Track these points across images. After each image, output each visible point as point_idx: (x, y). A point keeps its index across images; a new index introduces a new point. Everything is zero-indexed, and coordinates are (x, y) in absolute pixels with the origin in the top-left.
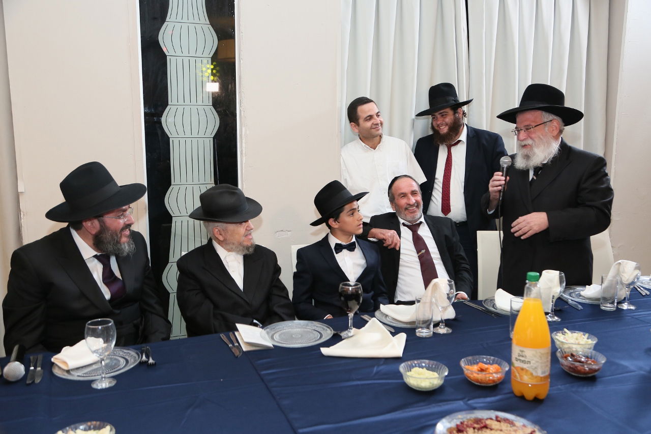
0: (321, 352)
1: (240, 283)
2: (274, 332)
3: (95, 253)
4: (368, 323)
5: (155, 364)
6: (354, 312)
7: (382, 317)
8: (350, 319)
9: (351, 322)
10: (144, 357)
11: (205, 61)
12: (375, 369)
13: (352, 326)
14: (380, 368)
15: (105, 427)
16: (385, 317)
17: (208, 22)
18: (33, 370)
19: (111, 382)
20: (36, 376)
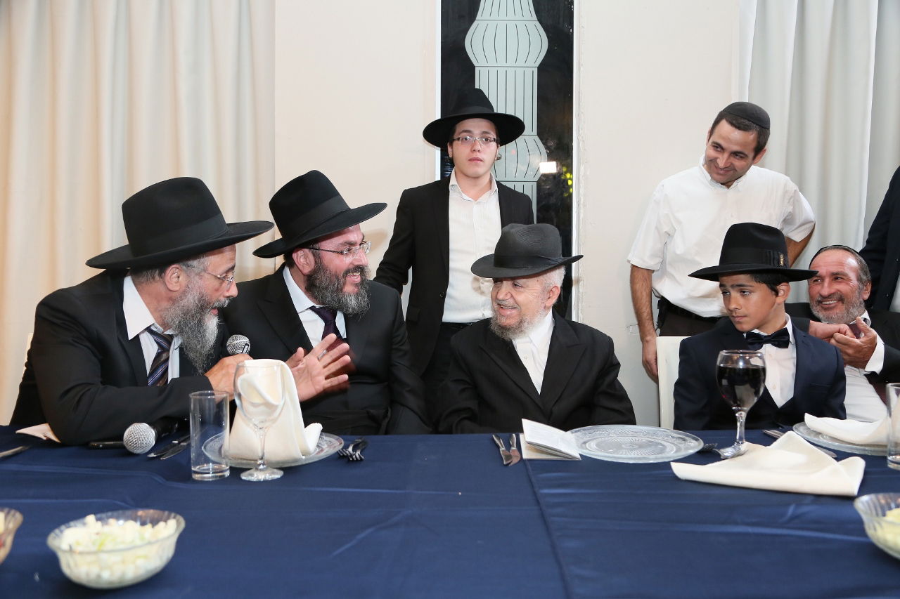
0: (673, 474)
2: (587, 439)
3: (311, 304)
4: (778, 441)
5: (361, 459)
6: (747, 408)
7: (809, 434)
8: (738, 424)
9: (740, 428)
10: (350, 449)
11: (529, 72)
12: (791, 510)
13: (744, 436)
14: (805, 509)
15: (166, 521)
16: (815, 436)
17: (535, 17)
18: (175, 445)
19: (273, 473)
20: (171, 451)
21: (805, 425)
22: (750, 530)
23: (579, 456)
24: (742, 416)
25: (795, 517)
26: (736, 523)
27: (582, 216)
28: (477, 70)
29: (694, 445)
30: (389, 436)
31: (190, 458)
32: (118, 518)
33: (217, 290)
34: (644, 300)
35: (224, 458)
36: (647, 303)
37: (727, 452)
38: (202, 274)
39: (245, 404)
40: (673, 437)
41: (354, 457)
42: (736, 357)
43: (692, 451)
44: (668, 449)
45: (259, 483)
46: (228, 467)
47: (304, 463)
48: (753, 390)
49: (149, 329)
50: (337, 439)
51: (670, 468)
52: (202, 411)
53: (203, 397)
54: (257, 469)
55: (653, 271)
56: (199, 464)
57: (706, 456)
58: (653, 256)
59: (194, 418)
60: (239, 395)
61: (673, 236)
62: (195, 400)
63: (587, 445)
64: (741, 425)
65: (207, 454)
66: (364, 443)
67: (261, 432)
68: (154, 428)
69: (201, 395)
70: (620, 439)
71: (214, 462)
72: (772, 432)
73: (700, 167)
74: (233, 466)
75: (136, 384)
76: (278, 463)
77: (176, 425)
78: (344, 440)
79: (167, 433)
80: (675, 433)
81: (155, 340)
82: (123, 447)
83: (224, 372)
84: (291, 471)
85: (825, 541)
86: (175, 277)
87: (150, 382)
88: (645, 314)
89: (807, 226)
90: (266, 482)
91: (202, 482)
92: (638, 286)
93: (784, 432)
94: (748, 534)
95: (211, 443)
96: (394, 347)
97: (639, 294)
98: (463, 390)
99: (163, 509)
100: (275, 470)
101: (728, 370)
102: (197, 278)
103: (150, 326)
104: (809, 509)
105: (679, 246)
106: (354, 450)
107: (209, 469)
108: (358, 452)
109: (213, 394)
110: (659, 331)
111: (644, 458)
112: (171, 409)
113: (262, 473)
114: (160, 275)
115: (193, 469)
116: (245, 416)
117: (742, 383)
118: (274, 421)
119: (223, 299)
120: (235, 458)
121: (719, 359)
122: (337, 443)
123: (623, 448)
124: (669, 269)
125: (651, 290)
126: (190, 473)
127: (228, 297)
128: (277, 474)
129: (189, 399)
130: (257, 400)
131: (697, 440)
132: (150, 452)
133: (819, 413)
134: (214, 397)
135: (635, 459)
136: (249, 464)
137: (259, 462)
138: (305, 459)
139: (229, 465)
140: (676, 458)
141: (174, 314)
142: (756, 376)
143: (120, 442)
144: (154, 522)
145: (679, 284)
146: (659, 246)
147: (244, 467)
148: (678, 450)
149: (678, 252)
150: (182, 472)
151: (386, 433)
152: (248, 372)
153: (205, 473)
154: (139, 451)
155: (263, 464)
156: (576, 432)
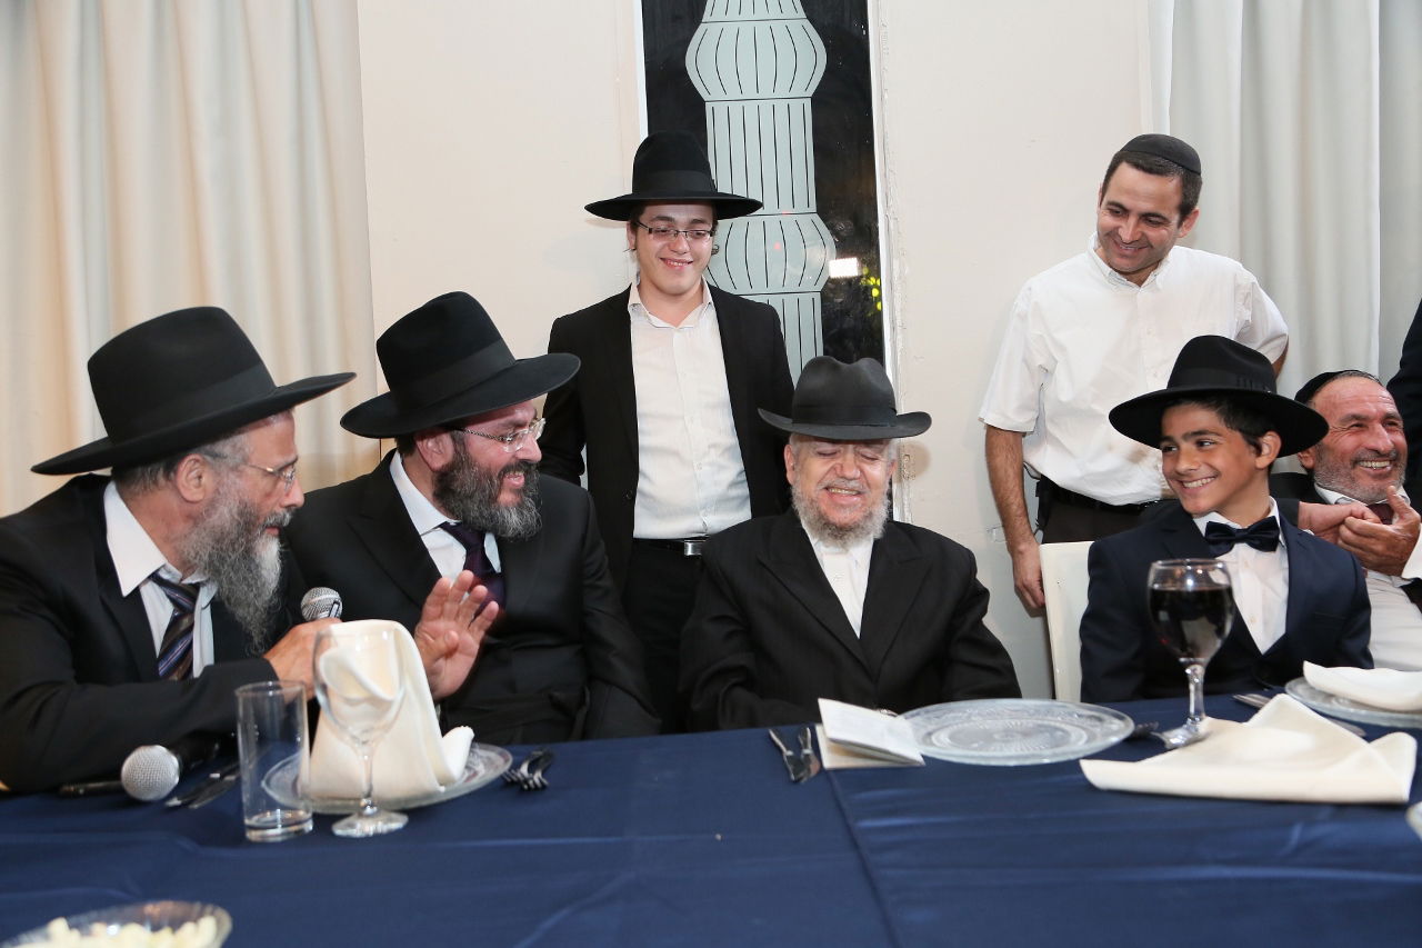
0: (1085, 780)
1: (854, 610)
2: (933, 727)
3: (443, 519)
4: (1261, 713)
5: (544, 786)
6: (1205, 659)
7: (1313, 698)
8: (1192, 687)
9: (1196, 694)
10: (524, 769)
11: (796, 106)
12: (1296, 834)
13: (1202, 707)
14: (1318, 831)
15: (195, 921)
16: (1324, 701)
17: (802, 14)
18: (214, 780)
19: (391, 820)
20: (207, 792)
21: (1305, 682)
22: (1227, 872)
23: (921, 759)
24: (1196, 673)
25: (1304, 846)
26: (1202, 862)
27: (900, 346)
28: (708, 107)
29: (1118, 729)
30: (590, 743)
31: (240, 804)
32: (109, 922)
33: (268, 495)
34: (1011, 483)
35: (302, 799)
36: (1017, 489)
37: (1176, 737)
38: (242, 467)
39: (336, 702)
40: (1079, 716)
41: (531, 782)
42: (1178, 571)
43: (1114, 739)
44: (1073, 737)
45: (367, 840)
46: (310, 815)
47: (444, 798)
48: (1214, 627)
49: (155, 577)
50: (501, 754)
51: (1079, 770)
52: (259, 719)
53: (259, 694)
54: (361, 815)
55: (1024, 434)
56: (256, 813)
57: (1140, 746)
58: (1023, 408)
59: (245, 731)
60: (324, 688)
61: (1052, 374)
62: (245, 700)
63: (933, 738)
64: (1196, 689)
65: (271, 793)
66: (548, 756)
67: (366, 749)
68: (176, 754)
69: (254, 690)
70: (989, 724)
71: (284, 808)
72: (1252, 698)
73: (1090, 254)
74: (319, 811)
75: (137, 678)
76: (398, 801)
77: (217, 746)
78: (513, 754)
79: (201, 761)
80: (1084, 708)
81: (168, 596)
82: (121, 791)
83: (298, 648)
84: (422, 814)
85: (1360, 886)
86: (193, 476)
87: (162, 669)
88: (1014, 507)
89: (1277, 342)
90: (377, 837)
91: (264, 845)
92: (1000, 460)
93: (1271, 696)
94: (1226, 881)
95: (279, 774)
96: (587, 582)
97: (1001, 473)
98: (730, 635)
99: (191, 899)
100: (394, 815)
101: (1168, 596)
102: (232, 476)
103: (158, 570)
104: (1325, 830)
105: (1063, 390)
106: (531, 770)
107: (275, 821)
108: (538, 776)
109: (278, 688)
110: (1040, 534)
111: (1033, 756)
112: (203, 718)
113: (370, 821)
114: (167, 476)
115: (247, 822)
116: (336, 722)
117: (1194, 616)
118: (387, 728)
119: (281, 511)
120: (322, 798)
121: (1152, 577)
122: (499, 761)
123: (995, 740)
124: (1050, 427)
125: (1023, 466)
126: (243, 828)
127: (288, 507)
128: (397, 821)
129: (234, 700)
130: (355, 694)
131: (1121, 718)
132: (170, 796)
133: (1328, 661)
134: (278, 692)
135: (1017, 757)
136: (346, 807)
137: (364, 802)
138: (446, 793)
139: (312, 810)
140: (1089, 753)
141: (198, 543)
142: (1217, 603)
143: (114, 783)
144: (176, 925)
145: (1070, 453)
146: (1032, 390)
147: (338, 812)
148: (1091, 738)
149: (1064, 398)
150: (226, 828)
151: (585, 736)
152: (337, 644)
153: (271, 827)
154: (150, 796)
155: (372, 806)
156: (913, 716)
